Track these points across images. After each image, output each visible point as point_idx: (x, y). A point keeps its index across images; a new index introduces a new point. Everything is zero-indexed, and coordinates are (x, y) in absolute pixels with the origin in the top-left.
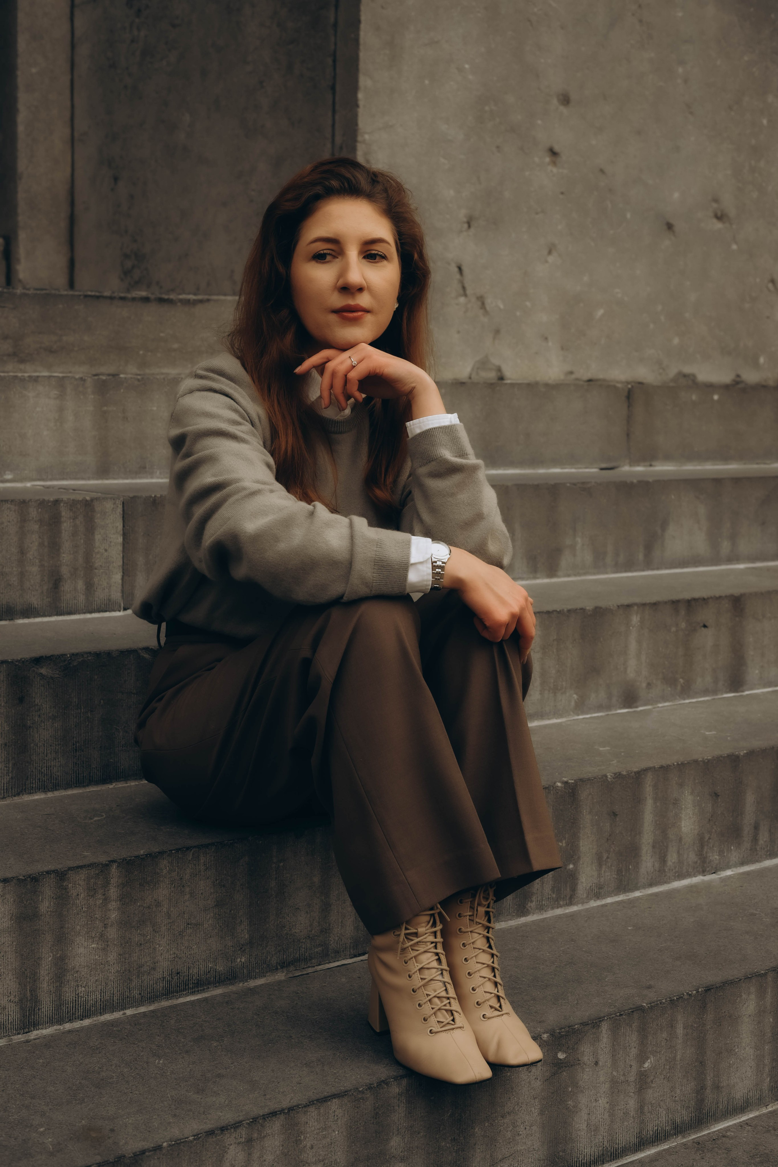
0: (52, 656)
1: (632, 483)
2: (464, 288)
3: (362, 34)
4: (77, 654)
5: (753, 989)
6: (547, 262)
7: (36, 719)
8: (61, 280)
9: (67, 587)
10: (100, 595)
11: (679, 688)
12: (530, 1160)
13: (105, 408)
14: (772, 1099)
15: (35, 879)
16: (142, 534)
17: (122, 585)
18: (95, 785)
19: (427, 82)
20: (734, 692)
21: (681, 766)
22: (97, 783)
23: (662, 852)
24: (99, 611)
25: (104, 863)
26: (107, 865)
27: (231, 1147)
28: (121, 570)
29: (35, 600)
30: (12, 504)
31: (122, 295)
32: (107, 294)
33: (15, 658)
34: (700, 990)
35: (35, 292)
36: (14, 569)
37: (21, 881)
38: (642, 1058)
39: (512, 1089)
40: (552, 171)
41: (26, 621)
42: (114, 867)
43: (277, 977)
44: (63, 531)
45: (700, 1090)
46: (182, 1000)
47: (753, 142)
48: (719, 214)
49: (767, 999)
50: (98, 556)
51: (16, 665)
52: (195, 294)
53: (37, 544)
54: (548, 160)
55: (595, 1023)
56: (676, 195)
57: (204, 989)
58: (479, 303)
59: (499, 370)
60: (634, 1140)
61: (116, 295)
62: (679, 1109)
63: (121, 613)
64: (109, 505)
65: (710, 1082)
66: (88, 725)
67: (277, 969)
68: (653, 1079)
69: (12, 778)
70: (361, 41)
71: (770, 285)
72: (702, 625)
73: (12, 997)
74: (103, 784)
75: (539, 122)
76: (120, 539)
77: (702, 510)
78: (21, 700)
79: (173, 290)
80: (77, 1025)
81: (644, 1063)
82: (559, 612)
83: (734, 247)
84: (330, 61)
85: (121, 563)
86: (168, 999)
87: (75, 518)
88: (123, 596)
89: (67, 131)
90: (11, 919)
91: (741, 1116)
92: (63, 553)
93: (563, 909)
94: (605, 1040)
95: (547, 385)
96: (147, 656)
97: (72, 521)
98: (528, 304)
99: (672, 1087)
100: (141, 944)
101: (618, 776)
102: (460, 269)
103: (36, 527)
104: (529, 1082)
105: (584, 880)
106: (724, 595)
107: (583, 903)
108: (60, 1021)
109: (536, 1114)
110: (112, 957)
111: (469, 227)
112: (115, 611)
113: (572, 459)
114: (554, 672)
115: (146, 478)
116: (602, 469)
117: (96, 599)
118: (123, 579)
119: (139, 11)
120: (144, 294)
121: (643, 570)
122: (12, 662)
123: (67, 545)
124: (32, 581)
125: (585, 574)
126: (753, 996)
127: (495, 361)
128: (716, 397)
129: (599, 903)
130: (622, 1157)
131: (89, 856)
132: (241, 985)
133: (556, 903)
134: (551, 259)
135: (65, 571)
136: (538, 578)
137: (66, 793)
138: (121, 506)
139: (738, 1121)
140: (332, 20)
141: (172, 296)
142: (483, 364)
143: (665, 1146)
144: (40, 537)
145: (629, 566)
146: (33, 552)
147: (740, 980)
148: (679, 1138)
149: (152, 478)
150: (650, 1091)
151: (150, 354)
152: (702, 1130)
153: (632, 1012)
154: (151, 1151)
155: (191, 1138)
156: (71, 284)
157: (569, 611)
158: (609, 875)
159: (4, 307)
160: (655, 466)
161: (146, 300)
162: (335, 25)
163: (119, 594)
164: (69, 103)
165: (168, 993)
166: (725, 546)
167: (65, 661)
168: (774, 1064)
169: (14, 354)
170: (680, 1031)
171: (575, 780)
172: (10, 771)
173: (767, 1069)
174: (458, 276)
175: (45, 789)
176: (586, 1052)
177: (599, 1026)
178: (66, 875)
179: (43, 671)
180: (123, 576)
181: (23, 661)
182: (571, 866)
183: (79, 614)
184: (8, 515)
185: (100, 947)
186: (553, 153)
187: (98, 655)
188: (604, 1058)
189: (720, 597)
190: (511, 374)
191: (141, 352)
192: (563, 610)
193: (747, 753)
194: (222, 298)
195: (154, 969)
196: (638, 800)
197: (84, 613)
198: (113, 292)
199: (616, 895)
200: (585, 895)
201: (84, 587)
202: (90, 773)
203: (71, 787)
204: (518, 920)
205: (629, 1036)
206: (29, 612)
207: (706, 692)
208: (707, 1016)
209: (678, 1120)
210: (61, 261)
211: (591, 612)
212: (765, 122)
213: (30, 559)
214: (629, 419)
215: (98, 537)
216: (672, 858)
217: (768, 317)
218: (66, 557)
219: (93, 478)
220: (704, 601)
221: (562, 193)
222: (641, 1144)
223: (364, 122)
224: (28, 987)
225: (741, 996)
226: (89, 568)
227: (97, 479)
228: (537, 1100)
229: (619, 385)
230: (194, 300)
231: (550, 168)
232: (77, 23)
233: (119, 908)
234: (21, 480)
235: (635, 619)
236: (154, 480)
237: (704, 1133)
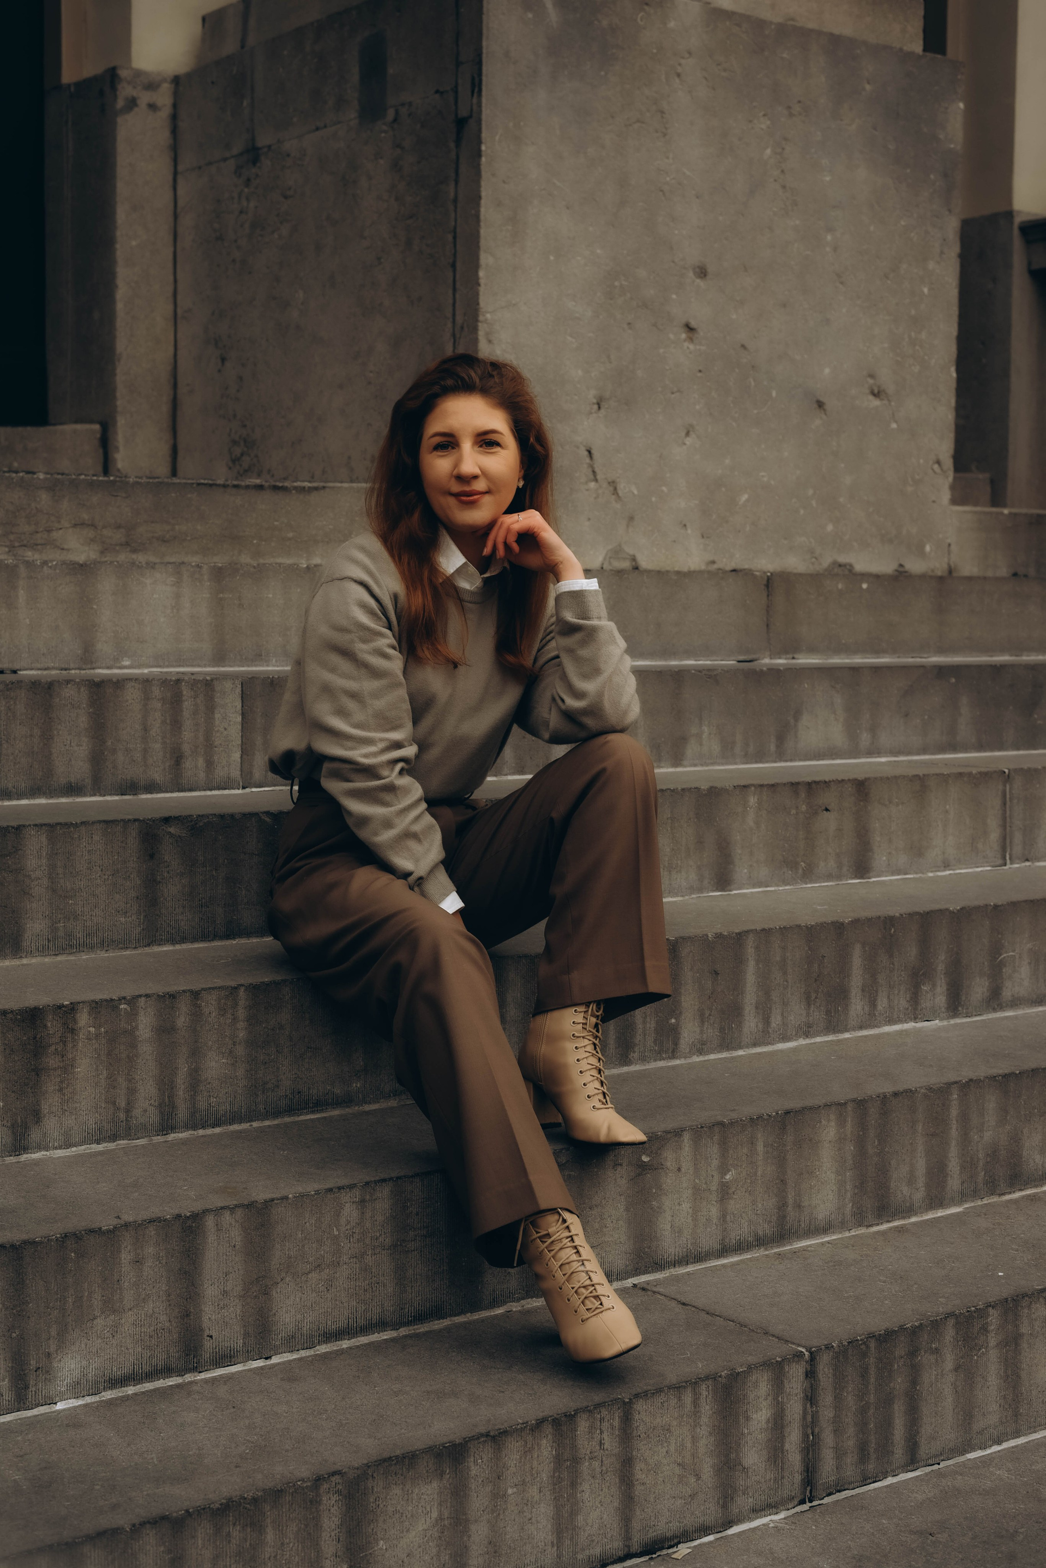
0: (180, 816)
1: (762, 671)
2: (594, 472)
3: (483, 210)
4: (203, 816)
5: (832, 1117)
6: (685, 444)
7: (166, 874)
8: (162, 469)
9: (188, 764)
10: (220, 773)
11: (800, 871)
12: (617, 1252)
13: (221, 595)
14: (855, 1224)
15: (172, 996)
16: (260, 714)
17: (241, 763)
18: (219, 940)
19: (552, 258)
20: (859, 878)
21: (784, 930)
22: (222, 938)
23: (766, 1013)
24: (219, 788)
25: (233, 986)
26: (236, 988)
27: (347, 1205)
28: (240, 748)
29: (157, 775)
30: (136, 683)
31: (235, 483)
32: (220, 482)
33: (146, 817)
34: (780, 1112)
35: (148, 480)
36: (138, 745)
37: (161, 998)
38: (723, 1169)
39: (599, 1183)
40: (688, 348)
41: (149, 796)
42: (242, 989)
43: (389, 1104)
44: (185, 710)
45: (782, 1206)
46: (302, 1118)
47: (913, 312)
48: (876, 391)
49: (847, 1128)
50: (218, 734)
51: (147, 823)
52: (310, 482)
53: (159, 721)
54: (684, 336)
55: (678, 1133)
56: (827, 371)
57: (323, 1109)
58: (611, 489)
59: (634, 559)
60: (717, 1246)
61: (229, 482)
62: (761, 1222)
63: (240, 791)
64: (228, 685)
65: (791, 1200)
66: (213, 883)
67: (390, 1096)
68: (735, 1191)
69: (143, 929)
70: (482, 217)
71: (936, 467)
72: (824, 808)
73: (152, 1101)
74: (227, 939)
75: (674, 296)
76: (239, 719)
77: (838, 700)
78: (152, 856)
79: (285, 479)
80: (209, 1131)
81: (725, 1175)
82: (673, 791)
83: (894, 426)
84: (450, 237)
85: (240, 743)
86: (290, 1116)
87: (196, 697)
88: (241, 774)
89: (170, 307)
90: (152, 1031)
91: (823, 1236)
92: (185, 731)
93: (665, 1062)
94: (687, 1149)
95: (678, 573)
96: (267, 819)
97: (193, 699)
98: (664, 489)
99: (753, 1201)
100: (266, 1063)
101: (719, 936)
102: (589, 452)
103: (159, 705)
104: (615, 1179)
105: (686, 1035)
106: (846, 779)
107: (685, 1057)
108: (195, 1127)
109: (622, 1210)
110: (240, 1072)
111: (599, 408)
112: (234, 789)
113: (707, 651)
114: (668, 850)
115: (263, 666)
116: (739, 662)
117: (216, 777)
118: (241, 757)
119: (249, 180)
120: (258, 481)
121: (775, 762)
122: (144, 820)
123: (188, 723)
124: (155, 758)
125: (713, 764)
126: (833, 1124)
127: (630, 550)
128: (865, 586)
129: (701, 1058)
130: (706, 1260)
131: (219, 982)
132: (357, 1108)
133: (659, 1054)
134: (688, 441)
135: (186, 748)
136: (662, 767)
137: (192, 946)
138: (240, 686)
139: (821, 1241)
140: (452, 195)
141: (286, 484)
142: (617, 552)
143: (747, 1256)
144: (162, 715)
145: (760, 756)
146: (156, 729)
147: (820, 1107)
148: (761, 1250)
149: (268, 666)
150: (732, 1202)
151: (263, 543)
152: (784, 1245)
153: (713, 1125)
154: (279, 1199)
155: (313, 1193)
156: (174, 473)
157: (683, 790)
158: (711, 1032)
159: (117, 496)
160: (798, 659)
161: (260, 487)
162: (455, 201)
163: (238, 773)
164: (171, 278)
165: (291, 1110)
166: (865, 738)
167: (191, 821)
168: (856, 1191)
169: (127, 544)
170: (760, 1148)
171: (676, 938)
172: (142, 923)
173: (849, 1195)
174: (588, 460)
175: (173, 941)
176: (669, 1157)
177: (681, 1135)
178: (199, 994)
179: (172, 830)
180: (242, 755)
181: (153, 820)
182: (673, 1021)
183: (200, 790)
184: (132, 694)
185: (229, 1062)
186: (690, 328)
187: (222, 817)
188: (687, 1165)
189: (843, 780)
190: (645, 563)
191: (255, 542)
192: (677, 789)
193: (852, 921)
194: (339, 485)
195: (278, 1086)
196: (739, 961)
197: (205, 790)
198: (227, 480)
199: (719, 1052)
200: (688, 1050)
201: (205, 765)
202: (215, 928)
203: (198, 941)
204: (621, 1068)
205: (710, 1147)
206: (151, 788)
207: (829, 877)
208: (787, 1137)
209: (761, 1233)
210: (163, 449)
211: (706, 792)
212: (926, 290)
213: (153, 736)
214: (768, 609)
215: (217, 716)
216: (776, 1020)
217: (934, 502)
218: (187, 735)
219: (209, 666)
220: (827, 783)
221: (700, 371)
222: (724, 1251)
223: (485, 301)
224: (166, 1094)
225: (821, 1122)
226: (209, 746)
227: (213, 667)
228: (623, 1197)
229: (758, 573)
230: (309, 487)
231: (686, 344)
232: (181, 192)
233: (246, 1028)
234: (139, 667)
235: (752, 800)
236: (270, 668)
237: (786, 1248)
